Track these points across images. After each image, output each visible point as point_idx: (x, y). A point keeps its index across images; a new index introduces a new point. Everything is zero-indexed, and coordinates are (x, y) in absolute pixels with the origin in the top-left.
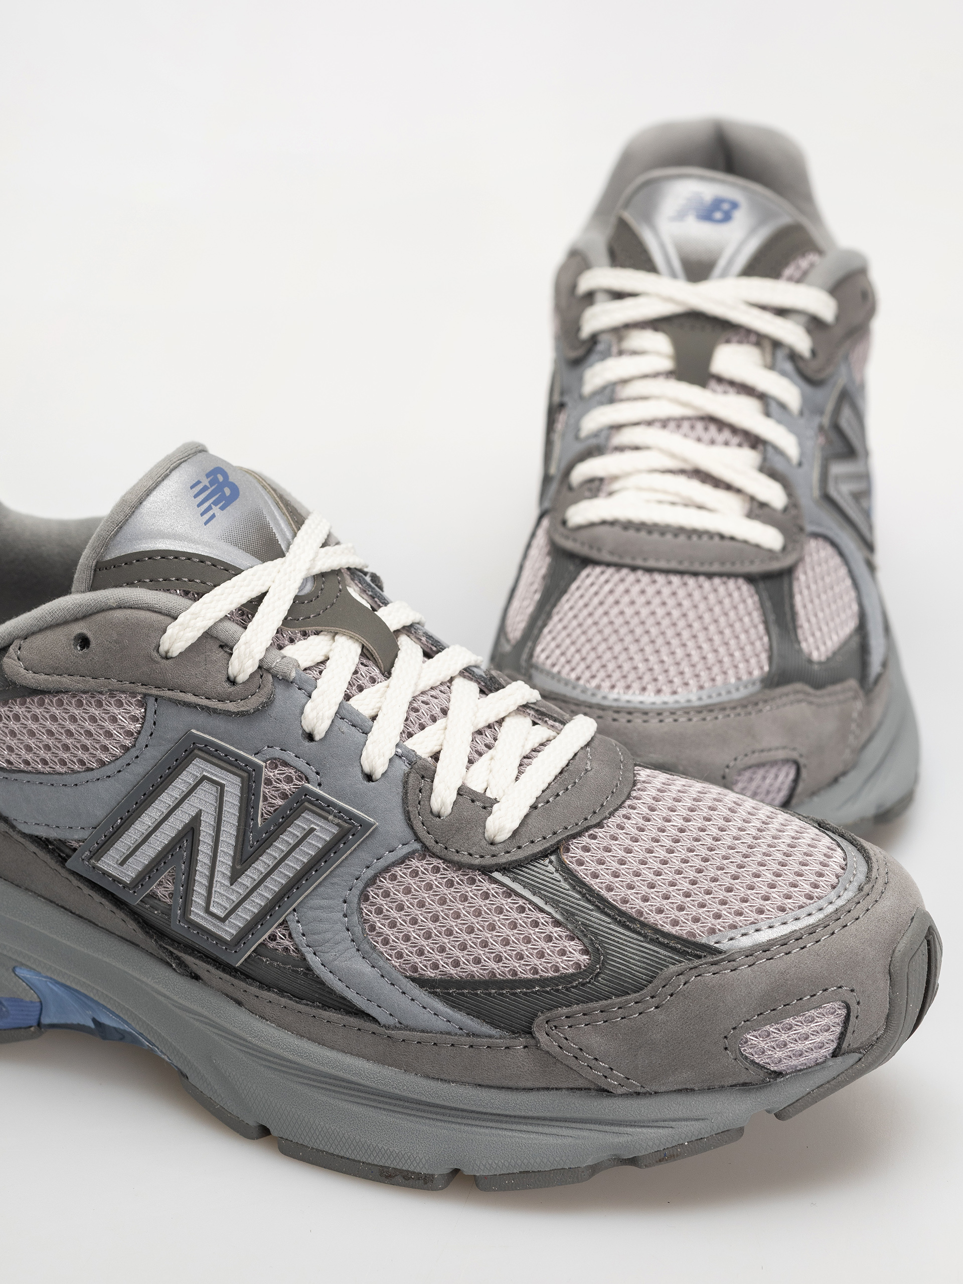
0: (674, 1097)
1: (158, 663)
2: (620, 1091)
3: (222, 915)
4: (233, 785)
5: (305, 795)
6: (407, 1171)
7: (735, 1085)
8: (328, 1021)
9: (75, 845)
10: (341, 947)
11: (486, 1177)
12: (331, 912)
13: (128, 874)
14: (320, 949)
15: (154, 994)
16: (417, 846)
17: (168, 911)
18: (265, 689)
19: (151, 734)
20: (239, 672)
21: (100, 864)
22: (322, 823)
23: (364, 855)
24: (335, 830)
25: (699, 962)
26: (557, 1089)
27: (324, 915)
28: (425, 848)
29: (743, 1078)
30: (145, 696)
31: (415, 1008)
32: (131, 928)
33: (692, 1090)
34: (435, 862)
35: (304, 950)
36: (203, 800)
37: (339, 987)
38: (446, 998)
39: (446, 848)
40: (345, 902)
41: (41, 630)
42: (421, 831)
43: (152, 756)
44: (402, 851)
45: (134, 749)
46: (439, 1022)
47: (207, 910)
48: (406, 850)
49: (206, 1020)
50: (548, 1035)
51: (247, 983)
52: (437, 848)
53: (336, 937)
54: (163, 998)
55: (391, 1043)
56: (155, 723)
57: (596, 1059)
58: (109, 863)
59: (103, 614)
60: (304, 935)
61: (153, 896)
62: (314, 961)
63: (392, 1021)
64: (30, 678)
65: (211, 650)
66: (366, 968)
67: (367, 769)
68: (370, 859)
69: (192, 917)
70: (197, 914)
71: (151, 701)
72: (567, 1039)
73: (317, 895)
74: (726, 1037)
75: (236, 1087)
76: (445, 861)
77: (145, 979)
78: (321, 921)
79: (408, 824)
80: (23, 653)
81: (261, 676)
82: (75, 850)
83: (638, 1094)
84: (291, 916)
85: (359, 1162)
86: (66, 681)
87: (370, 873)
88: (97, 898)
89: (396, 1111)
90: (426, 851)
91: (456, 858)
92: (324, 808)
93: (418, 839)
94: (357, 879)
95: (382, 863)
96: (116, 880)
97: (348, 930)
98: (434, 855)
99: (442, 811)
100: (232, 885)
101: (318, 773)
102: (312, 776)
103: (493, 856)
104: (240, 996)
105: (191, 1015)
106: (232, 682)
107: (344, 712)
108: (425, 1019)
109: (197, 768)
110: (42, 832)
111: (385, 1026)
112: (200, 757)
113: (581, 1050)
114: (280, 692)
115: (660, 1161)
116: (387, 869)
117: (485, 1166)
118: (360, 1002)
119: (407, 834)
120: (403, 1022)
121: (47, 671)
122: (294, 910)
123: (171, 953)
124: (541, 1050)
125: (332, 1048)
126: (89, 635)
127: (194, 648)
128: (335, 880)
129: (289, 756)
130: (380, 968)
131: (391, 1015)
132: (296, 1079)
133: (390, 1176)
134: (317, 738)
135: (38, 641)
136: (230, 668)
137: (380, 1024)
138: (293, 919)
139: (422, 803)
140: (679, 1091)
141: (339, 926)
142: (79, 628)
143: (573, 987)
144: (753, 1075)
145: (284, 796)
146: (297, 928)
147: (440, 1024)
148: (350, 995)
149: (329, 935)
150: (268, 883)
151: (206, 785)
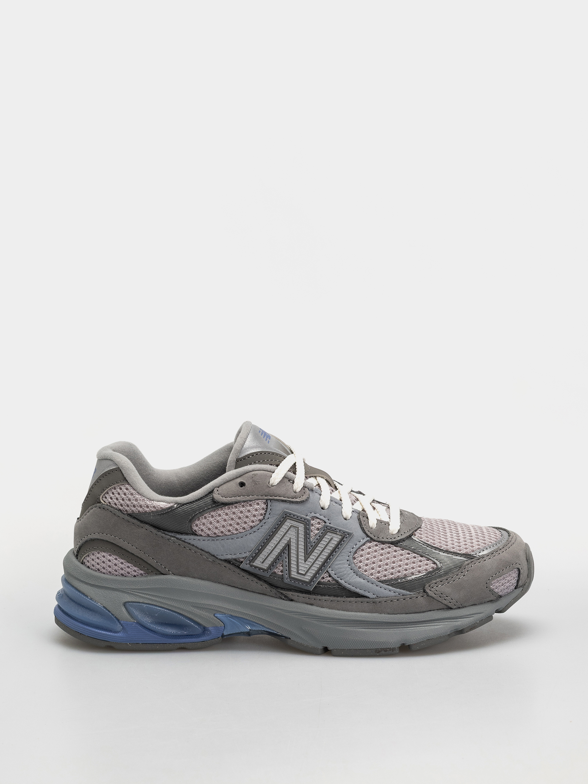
0: (471, 607)
1: (270, 488)
2: (455, 607)
3: (304, 573)
4: (301, 527)
5: (326, 527)
6: (386, 648)
7: (489, 602)
8: (349, 602)
9: (242, 560)
10: (350, 575)
11: (415, 644)
12: (344, 565)
13: (265, 566)
14: (343, 577)
15: (275, 610)
16: (368, 539)
17: (282, 577)
18: (307, 493)
19: (270, 514)
20: (298, 488)
21: (254, 564)
22: (335, 535)
23: (351, 544)
24: (340, 537)
25: (473, 560)
26: (433, 610)
27: (342, 566)
28: (371, 539)
29: (490, 599)
30: (267, 500)
31: (382, 590)
32: (265, 587)
33: (476, 604)
34: (375, 543)
35: (337, 579)
36: (292, 534)
37: (353, 589)
38: (392, 585)
39: (378, 538)
40: (348, 561)
41: (225, 483)
42: (369, 534)
43: (271, 521)
44: (363, 541)
45: (264, 520)
46: (392, 593)
47: (298, 573)
48: (365, 541)
49: (300, 614)
50: (430, 591)
51: (316, 595)
52: (375, 538)
53: (348, 572)
54: (279, 610)
55: (375, 604)
56: (271, 510)
57: (447, 596)
58: (258, 563)
59: (248, 474)
60: (335, 574)
61: (275, 573)
62: (342, 582)
63: (374, 596)
64: (224, 500)
65: (286, 482)
66: (362, 580)
67: (345, 516)
68: (353, 545)
69: (292, 576)
70: (294, 574)
71: (269, 502)
72: (437, 591)
73: (337, 560)
74: (486, 583)
75: (314, 635)
76: (379, 542)
77: (271, 605)
78: (341, 568)
79: (364, 532)
80: (220, 492)
81: (304, 489)
82: (242, 562)
83: (460, 608)
84: (329, 569)
85: (367, 649)
86: (238, 499)
87: (354, 550)
88: (251, 578)
89: (379, 628)
90: (372, 540)
91: (383, 540)
92: (334, 531)
93: (368, 536)
94: (350, 553)
95: (358, 546)
96: (260, 569)
97: (351, 570)
98: (374, 541)
99: (373, 526)
100: (305, 562)
101: (329, 520)
102: (327, 521)
103: (395, 538)
104: (312, 601)
105: (292, 614)
106: (295, 492)
107: (332, 499)
108: (387, 593)
109: (288, 523)
110: (229, 557)
111: (372, 598)
112: (289, 519)
113: (442, 594)
114: (311, 494)
115: (471, 629)
116: (359, 548)
117: (415, 640)
118: (361, 592)
119: (364, 535)
120: (378, 596)
121: (230, 496)
122: (330, 567)
123: (282, 593)
124: (429, 596)
125: (352, 611)
126: (244, 481)
127: (281, 482)
128: (342, 554)
129: (318, 515)
130: (367, 579)
131: (373, 594)
132: (339, 625)
133: (379, 652)
134: (326, 508)
135: (224, 487)
136: (294, 487)
137: (370, 598)
138: (330, 570)
139: (366, 525)
140: (472, 605)
141: (348, 569)
142: (239, 480)
143: (434, 574)
144: (492, 598)
145: (318, 529)
146: (332, 573)
147: (392, 594)
148: (358, 590)
149: (345, 572)
150: (319, 559)
151: (292, 529)
